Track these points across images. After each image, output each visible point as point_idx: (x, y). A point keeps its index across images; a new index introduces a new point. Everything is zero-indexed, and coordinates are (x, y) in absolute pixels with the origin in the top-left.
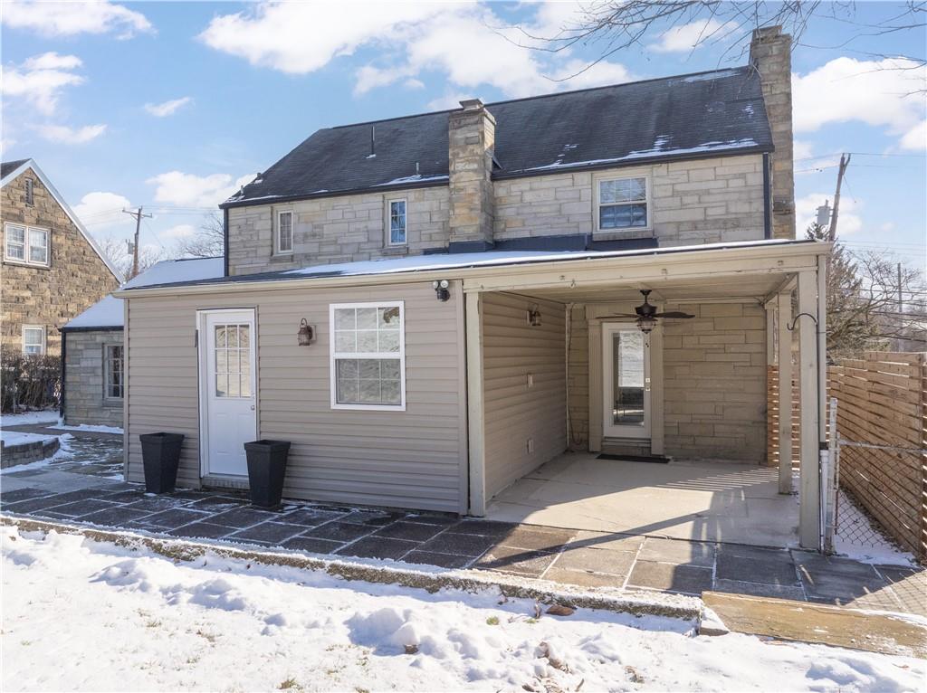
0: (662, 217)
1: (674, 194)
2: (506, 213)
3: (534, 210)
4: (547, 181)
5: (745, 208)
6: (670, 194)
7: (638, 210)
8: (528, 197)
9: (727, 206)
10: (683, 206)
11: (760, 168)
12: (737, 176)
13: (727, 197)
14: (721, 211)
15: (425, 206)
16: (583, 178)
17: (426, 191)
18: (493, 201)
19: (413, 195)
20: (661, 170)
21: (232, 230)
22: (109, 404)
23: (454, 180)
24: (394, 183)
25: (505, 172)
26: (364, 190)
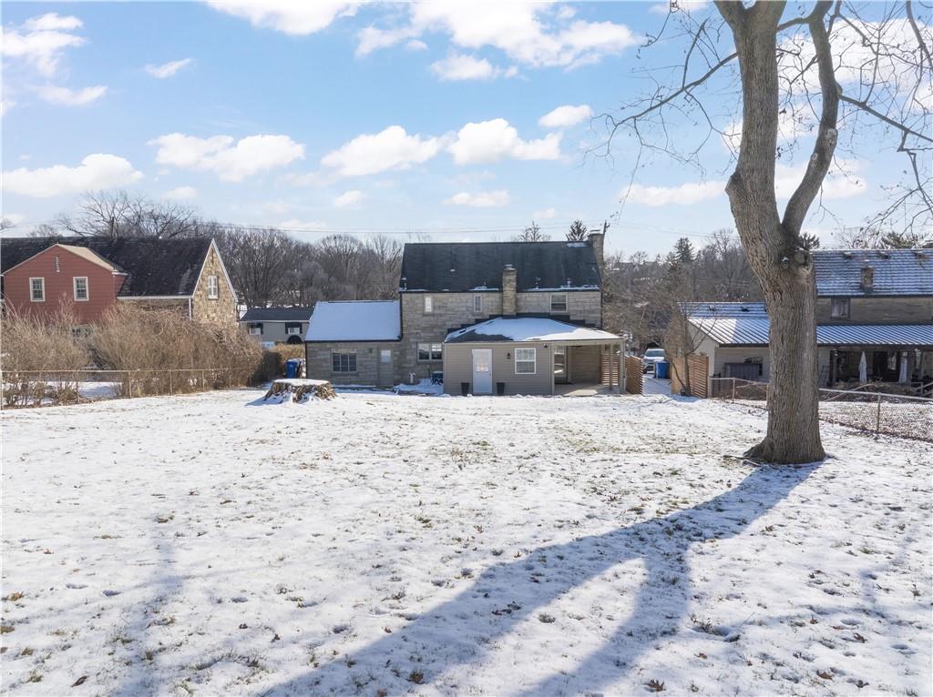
0: (571, 309)
1: (576, 302)
2: (521, 304)
3: (530, 304)
4: (534, 294)
5: (595, 307)
6: (574, 301)
7: (563, 306)
8: (528, 299)
9: (591, 307)
10: (578, 306)
11: (600, 296)
12: (594, 298)
13: (591, 304)
14: (589, 308)
15: (490, 299)
16: (547, 294)
17: (491, 294)
18: (517, 301)
19: (485, 294)
20: (571, 294)
21: (404, 302)
22: (335, 375)
23: (505, 293)
24: (476, 289)
25: (519, 290)
26: (465, 291)
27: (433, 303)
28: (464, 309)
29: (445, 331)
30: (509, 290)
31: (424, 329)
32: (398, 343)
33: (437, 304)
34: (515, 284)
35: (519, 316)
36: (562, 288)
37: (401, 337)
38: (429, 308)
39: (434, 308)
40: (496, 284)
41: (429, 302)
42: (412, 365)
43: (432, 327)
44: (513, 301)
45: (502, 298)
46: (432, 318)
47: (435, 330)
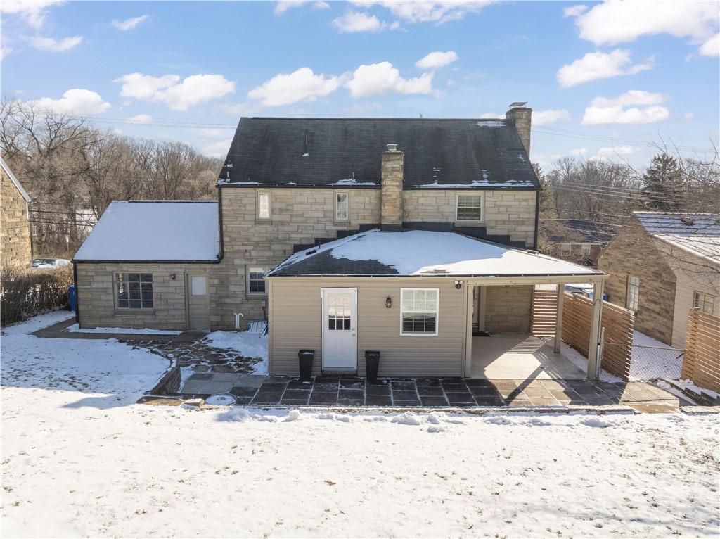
0: (488, 217)
1: (495, 206)
2: (409, 208)
3: (424, 207)
4: (432, 193)
5: (527, 216)
6: (493, 205)
7: (476, 213)
8: (421, 201)
9: (519, 215)
10: (499, 213)
11: (535, 197)
12: (525, 200)
13: (519, 210)
14: (517, 216)
15: (361, 199)
16: (450, 193)
17: (362, 191)
18: (403, 203)
19: (353, 192)
20: (490, 193)
21: (225, 202)
22: (120, 313)
23: (384, 189)
24: (340, 183)
25: (408, 184)
26: (321, 185)
27: (271, 203)
28: (321, 215)
29: (289, 248)
30: (392, 183)
31: (257, 245)
32: (216, 266)
33: (278, 205)
34: (400, 175)
35: (406, 227)
36: (475, 184)
37: (221, 257)
38: (264, 212)
39: (272, 211)
40: (371, 177)
41: (265, 202)
42: (238, 301)
43: (270, 242)
44: (398, 203)
45: (380, 198)
46: (269, 228)
47: (274, 247)
